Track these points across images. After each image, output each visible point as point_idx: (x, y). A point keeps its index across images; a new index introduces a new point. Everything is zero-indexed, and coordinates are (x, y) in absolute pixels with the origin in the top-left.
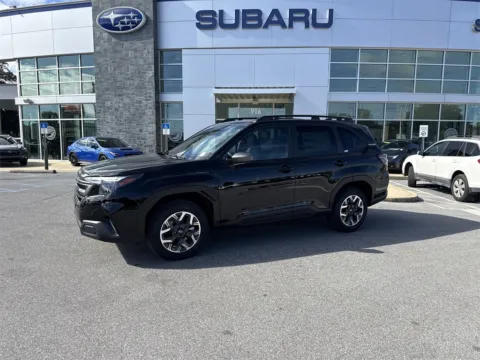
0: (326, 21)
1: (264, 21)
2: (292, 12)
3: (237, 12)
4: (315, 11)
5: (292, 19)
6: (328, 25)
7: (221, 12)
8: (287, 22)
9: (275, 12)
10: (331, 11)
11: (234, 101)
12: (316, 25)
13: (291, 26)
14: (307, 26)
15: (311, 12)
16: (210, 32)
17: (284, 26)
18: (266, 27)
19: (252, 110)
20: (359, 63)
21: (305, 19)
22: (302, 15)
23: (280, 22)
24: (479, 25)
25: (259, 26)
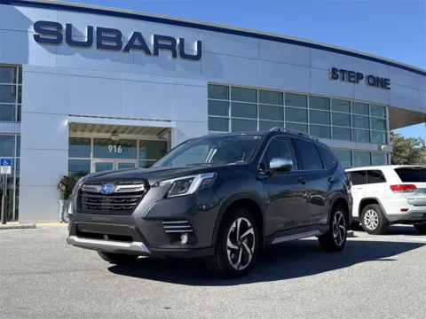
0: (195, 53)
1: (124, 45)
2: (157, 38)
3: (90, 29)
5: (157, 46)
6: (197, 57)
7: (69, 26)
8: (151, 49)
9: (137, 35)
10: (199, 43)
11: (86, 135)
12: (184, 56)
13: (156, 53)
14: (174, 56)
15: (178, 41)
16: (54, 47)
17: (148, 52)
18: (127, 50)
19: (110, 148)
20: (230, 101)
21: (172, 48)
22: (169, 43)
23: (144, 47)
24: (335, 74)
25: (118, 48)
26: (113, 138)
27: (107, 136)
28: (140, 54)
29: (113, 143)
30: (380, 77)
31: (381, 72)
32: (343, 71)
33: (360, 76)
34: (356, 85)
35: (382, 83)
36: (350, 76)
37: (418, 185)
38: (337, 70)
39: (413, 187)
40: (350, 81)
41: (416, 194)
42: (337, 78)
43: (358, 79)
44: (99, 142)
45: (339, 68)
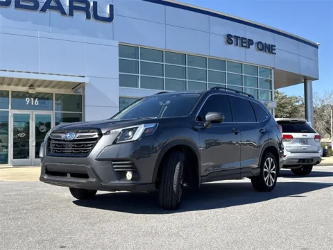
0: (107, 15)
1: (41, 5)
2: (72, 0)
4: (95, 3)
5: (72, 8)
6: (110, 19)
8: (67, 9)
10: (111, 7)
11: (4, 88)
12: (97, 17)
13: (71, 14)
14: (88, 17)
15: (92, 4)
17: (63, 13)
18: (43, 10)
19: (28, 100)
20: (140, 60)
21: (86, 10)
22: (83, 5)
23: (60, 8)
24: (229, 39)
25: (35, 8)
26: (31, 91)
27: (25, 89)
28: (56, 14)
29: (30, 96)
30: (267, 43)
31: (268, 39)
32: (237, 38)
33: (250, 42)
34: (247, 50)
35: (269, 49)
36: (242, 42)
37: (295, 135)
38: (231, 36)
39: (291, 137)
40: (242, 46)
41: (293, 143)
42: (232, 43)
43: (249, 44)
44: (17, 95)
45: (233, 34)
